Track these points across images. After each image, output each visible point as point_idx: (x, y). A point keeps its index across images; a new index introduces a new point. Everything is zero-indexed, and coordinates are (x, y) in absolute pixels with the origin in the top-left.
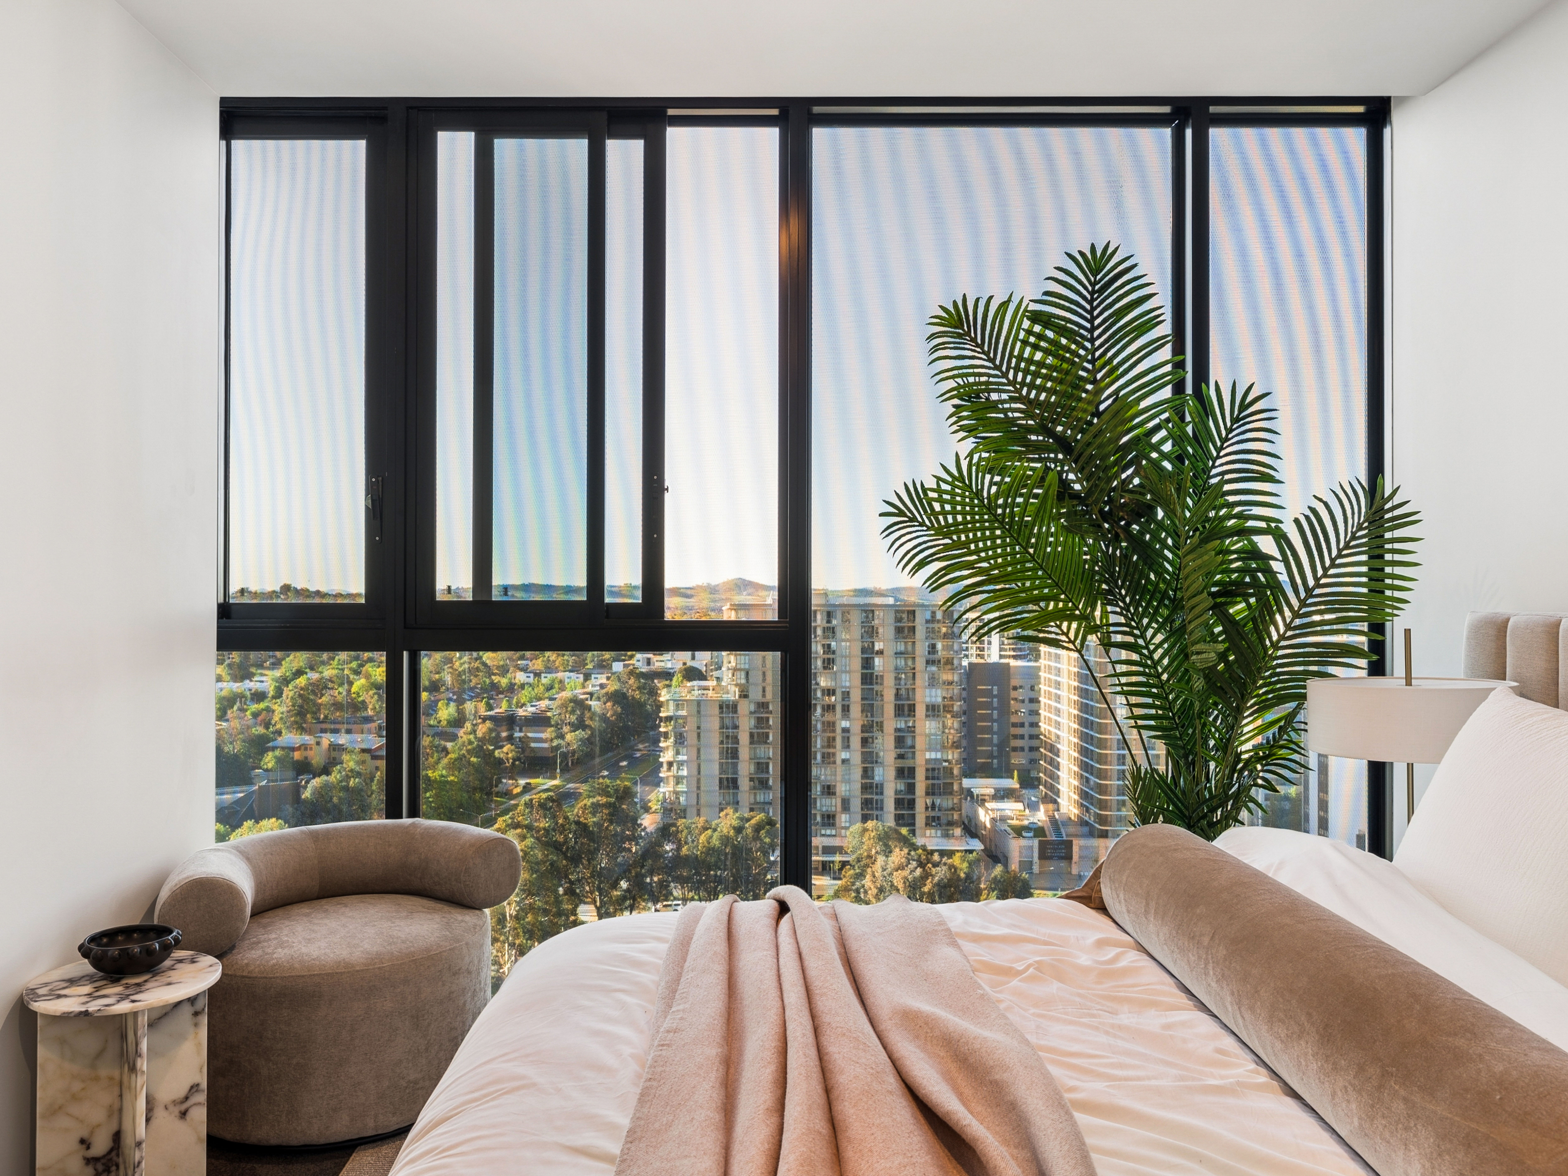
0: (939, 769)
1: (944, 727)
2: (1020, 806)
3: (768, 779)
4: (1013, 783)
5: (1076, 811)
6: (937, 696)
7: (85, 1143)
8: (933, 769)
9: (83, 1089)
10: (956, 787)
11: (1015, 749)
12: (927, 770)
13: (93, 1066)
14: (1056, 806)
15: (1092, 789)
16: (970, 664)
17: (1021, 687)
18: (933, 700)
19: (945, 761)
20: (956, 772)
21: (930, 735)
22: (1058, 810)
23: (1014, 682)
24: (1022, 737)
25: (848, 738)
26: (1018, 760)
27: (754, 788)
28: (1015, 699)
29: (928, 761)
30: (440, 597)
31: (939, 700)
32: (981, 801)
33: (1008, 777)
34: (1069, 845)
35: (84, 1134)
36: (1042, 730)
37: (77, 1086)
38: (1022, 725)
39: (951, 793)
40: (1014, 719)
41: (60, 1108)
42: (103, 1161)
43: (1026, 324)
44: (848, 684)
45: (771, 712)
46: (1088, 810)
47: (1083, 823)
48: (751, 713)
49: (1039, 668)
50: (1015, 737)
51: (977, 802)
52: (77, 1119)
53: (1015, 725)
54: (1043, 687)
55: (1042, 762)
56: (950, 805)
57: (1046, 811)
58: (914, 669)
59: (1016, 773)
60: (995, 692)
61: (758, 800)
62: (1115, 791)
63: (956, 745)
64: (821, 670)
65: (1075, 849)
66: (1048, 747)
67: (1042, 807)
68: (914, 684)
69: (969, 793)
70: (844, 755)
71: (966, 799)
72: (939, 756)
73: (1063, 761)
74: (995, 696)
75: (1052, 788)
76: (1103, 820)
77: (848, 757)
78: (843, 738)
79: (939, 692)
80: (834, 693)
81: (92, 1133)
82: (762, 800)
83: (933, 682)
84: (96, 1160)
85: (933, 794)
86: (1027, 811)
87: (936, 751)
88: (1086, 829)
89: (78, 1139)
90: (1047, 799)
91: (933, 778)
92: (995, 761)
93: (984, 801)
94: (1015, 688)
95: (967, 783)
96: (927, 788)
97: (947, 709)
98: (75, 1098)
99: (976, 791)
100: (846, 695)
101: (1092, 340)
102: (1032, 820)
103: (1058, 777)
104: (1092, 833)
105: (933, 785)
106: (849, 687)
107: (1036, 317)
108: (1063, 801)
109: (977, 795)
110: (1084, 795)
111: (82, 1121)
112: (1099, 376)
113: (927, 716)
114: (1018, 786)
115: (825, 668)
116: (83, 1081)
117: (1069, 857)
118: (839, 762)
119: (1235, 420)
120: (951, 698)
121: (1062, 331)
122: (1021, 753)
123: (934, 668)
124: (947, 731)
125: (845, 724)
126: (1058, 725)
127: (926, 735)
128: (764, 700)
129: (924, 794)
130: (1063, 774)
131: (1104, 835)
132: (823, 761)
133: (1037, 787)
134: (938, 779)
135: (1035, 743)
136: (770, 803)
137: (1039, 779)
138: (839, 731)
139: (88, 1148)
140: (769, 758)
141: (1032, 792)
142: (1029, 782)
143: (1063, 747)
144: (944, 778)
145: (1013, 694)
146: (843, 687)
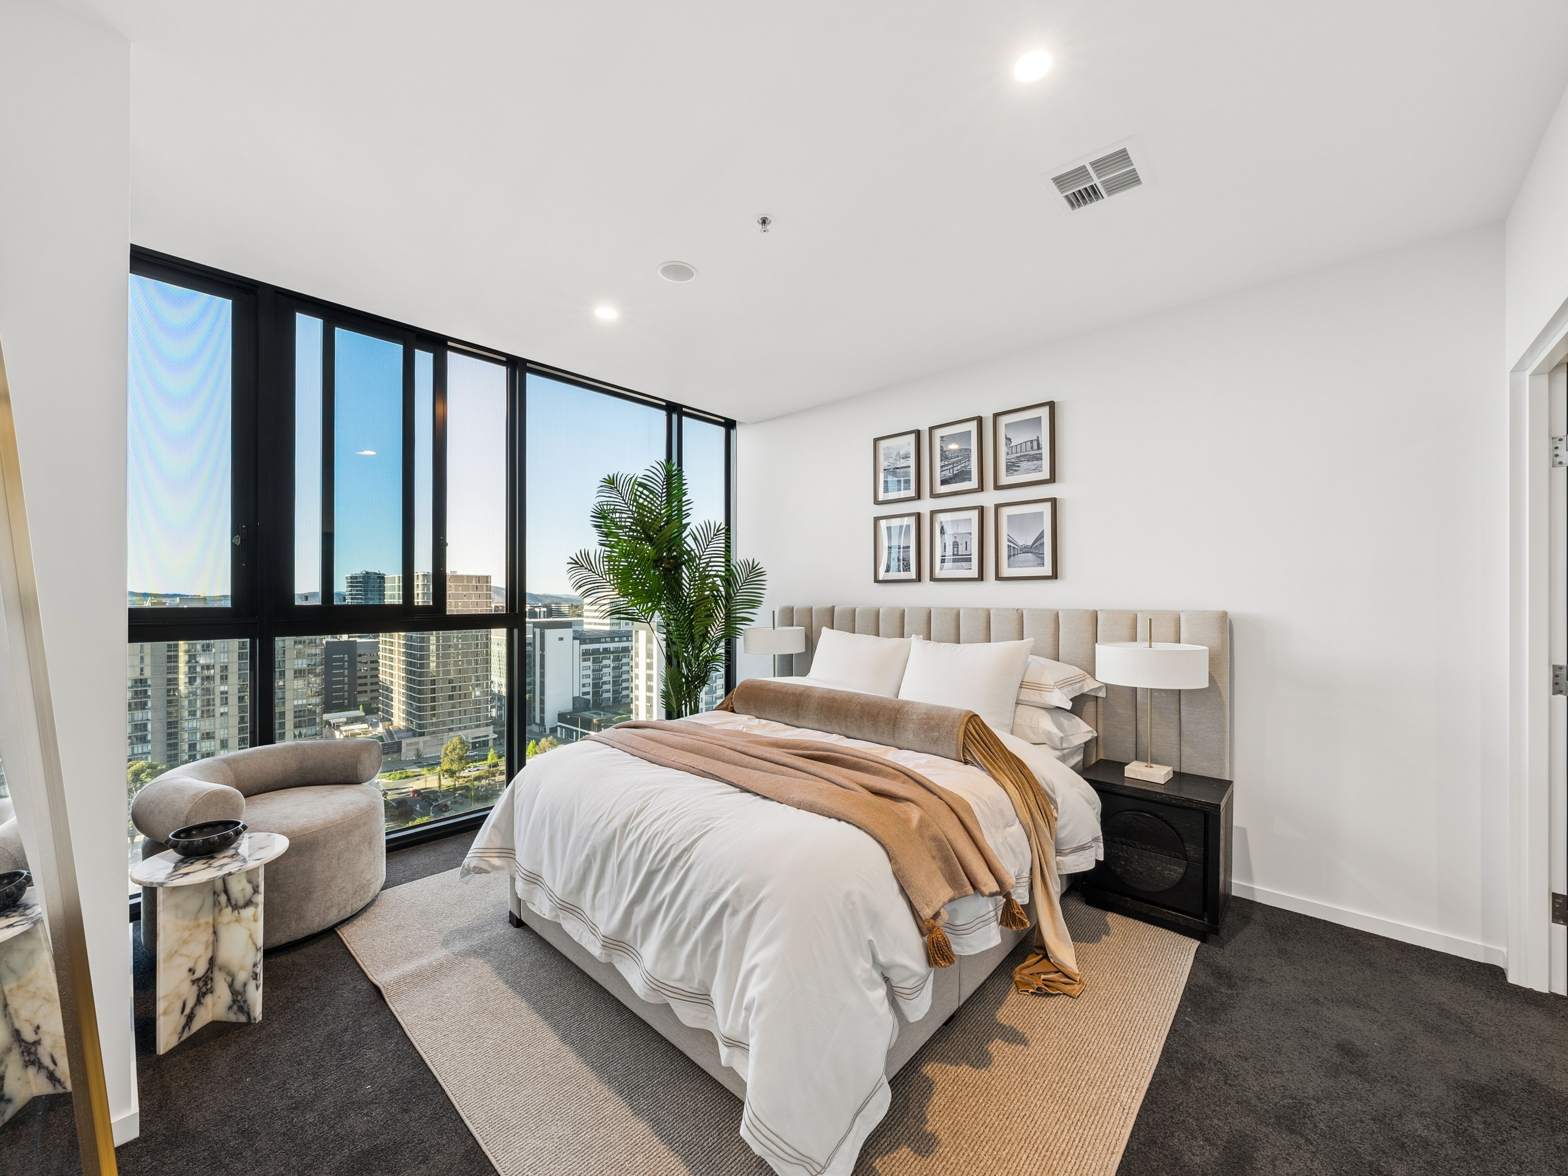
0: (304, 711)
1: (309, 683)
2: (365, 726)
3: (146, 735)
4: (360, 713)
5: (404, 724)
6: (302, 664)
7: (191, 971)
8: (300, 711)
9: (190, 935)
10: (317, 720)
11: (360, 692)
12: (295, 712)
13: (196, 918)
14: (390, 723)
15: (414, 710)
16: (326, 642)
17: (364, 655)
18: (300, 667)
19: (310, 705)
20: (318, 711)
21: (297, 690)
22: (392, 725)
23: (359, 652)
24: (366, 684)
25: (226, 698)
26: (361, 698)
27: (132, 744)
28: (360, 662)
29: (295, 706)
30: (298, 602)
31: (305, 666)
32: (337, 727)
33: (355, 710)
34: (399, 744)
35: (190, 964)
36: (381, 679)
37: (186, 934)
38: (366, 677)
39: (314, 724)
40: (359, 674)
41: (176, 952)
42: (203, 979)
43: (636, 487)
44: (226, 660)
45: (150, 686)
46: (411, 722)
47: (409, 730)
48: (129, 688)
49: (378, 642)
50: (361, 685)
51: (334, 728)
52: (187, 956)
53: (360, 678)
54: (380, 653)
55: (380, 698)
56: (314, 732)
57: (384, 726)
58: (284, 647)
59: (361, 706)
60: (346, 659)
61: (136, 752)
62: (429, 709)
63: (318, 694)
64: (201, 652)
65: (403, 745)
66: (385, 688)
67: (381, 725)
68: (284, 657)
69: (328, 723)
70: (223, 710)
71: (325, 727)
72: (305, 702)
73: (395, 696)
74: (346, 661)
75: (387, 712)
76: (420, 726)
77: (226, 711)
78: (222, 698)
79: (305, 661)
80: (213, 667)
81: (196, 963)
82: (140, 751)
83: (299, 655)
84: (199, 979)
85: (300, 727)
86: (371, 728)
87: (303, 699)
88: (411, 733)
89: (188, 969)
90: (383, 720)
91: (300, 717)
92: (346, 701)
93: (338, 727)
94: (360, 655)
95: (326, 717)
96: (295, 723)
97: (310, 672)
98: (185, 942)
99: (332, 721)
100: (225, 668)
101: (662, 497)
102: (374, 733)
103: (392, 705)
104: (415, 734)
105: (300, 721)
106: (228, 663)
107: (640, 485)
108: (395, 720)
109: (334, 724)
110: (409, 714)
111: (190, 957)
112: (662, 512)
113: (295, 677)
114: (363, 714)
115: (204, 651)
116: (190, 930)
117: (399, 750)
118: (218, 714)
119: (715, 535)
120: (315, 664)
121: (651, 492)
122: (365, 694)
123: (300, 646)
124: (311, 685)
125: (223, 688)
126: (391, 675)
127: (294, 690)
128: (142, 677)
129: (293, 727)
130: (395, 704)
131: (422, 734)
132: (202, 717)
133: (377, 713)
134: (304, 717)
135: (375, 687)
136: (149, 753)
137: (378, 709)
138: (217, 693)
139: (194, 973)
140: (148, 720)
141: (373, 716)
142: (370, 710)
143: (395, 688)
144: (309, 716)
145: (359, 659)
146: (221, 663)
